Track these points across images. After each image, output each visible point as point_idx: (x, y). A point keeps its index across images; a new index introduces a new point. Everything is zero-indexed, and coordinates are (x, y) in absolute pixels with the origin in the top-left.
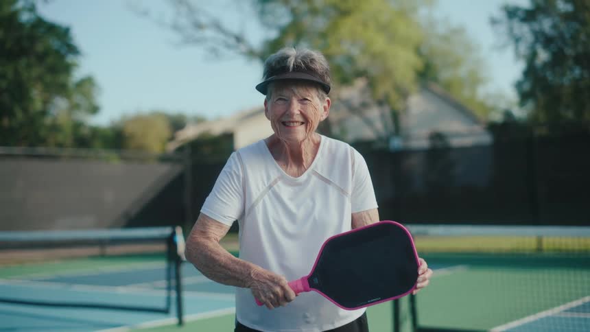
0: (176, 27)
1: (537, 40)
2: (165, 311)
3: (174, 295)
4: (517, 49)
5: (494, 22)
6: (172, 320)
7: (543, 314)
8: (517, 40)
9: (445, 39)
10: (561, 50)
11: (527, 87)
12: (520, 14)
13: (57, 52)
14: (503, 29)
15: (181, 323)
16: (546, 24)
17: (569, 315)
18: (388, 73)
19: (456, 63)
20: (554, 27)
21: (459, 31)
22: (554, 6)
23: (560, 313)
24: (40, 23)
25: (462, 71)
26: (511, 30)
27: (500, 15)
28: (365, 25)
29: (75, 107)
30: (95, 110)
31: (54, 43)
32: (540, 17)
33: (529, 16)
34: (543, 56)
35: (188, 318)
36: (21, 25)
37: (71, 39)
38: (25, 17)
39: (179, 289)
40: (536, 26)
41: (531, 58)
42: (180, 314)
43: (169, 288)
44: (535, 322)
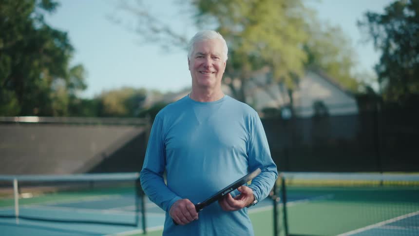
0: (139, 31)
1: (390, 36)
2: (135, 226)
3: (140, 215)
4: (375, 43)
5: (359, 24)
6: (139, 231)
7: (369, 227)
8: (376, 37)
9: (327, 35)
10: (408, 43)
11: (383, 69)
12: (378, 19)
13: (59, 49)
14: (366, 28)
15: (145, 232)
16: (397, 25)
17: (388, 228)
18: (283, 63)
19: (335, 52)
20: (402, 27)
21: (336, 30)
22: (402, 13)
23: (382, 226)
24: (47, 30)
25: (339, 58)
26: (372, 29)
27: (364, 19)
28: (267, 31)
29: (70, 86)
30: (84, 87)
31: (57, 43)
32: (393, 20)
33: (385, 20)
34: (394, 47)
35: (149, 229)
36: (35, 31)
37: (68, 41)
38: (38, 26)
39: (143, 211)
40: (389, 27)
41: (386, 48)
42: (144, 227)
43: (137, 211)
44: (364, 232)
